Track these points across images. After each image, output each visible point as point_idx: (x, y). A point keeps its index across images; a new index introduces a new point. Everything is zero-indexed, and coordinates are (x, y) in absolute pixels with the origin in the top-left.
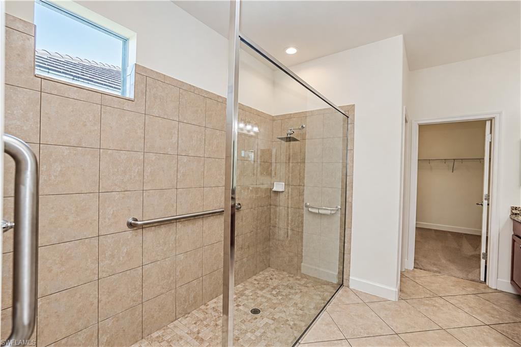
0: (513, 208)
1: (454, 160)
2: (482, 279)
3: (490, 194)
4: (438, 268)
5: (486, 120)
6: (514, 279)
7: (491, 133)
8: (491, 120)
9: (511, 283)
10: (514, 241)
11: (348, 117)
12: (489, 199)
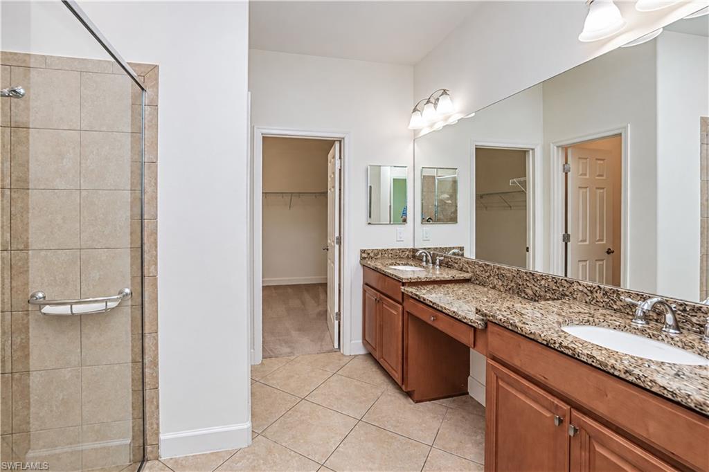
0: (363, 252)
1: (292, 193)
2: (336, 346)
3: (342, 236)
4: (290, 347)
5: (335, 141)
6: (367, 338)
7: (340, 158)
8: (340, 141)
9: (363, 342)
10: (364, 291)
11: (143, 89)
12: (341, 242)
